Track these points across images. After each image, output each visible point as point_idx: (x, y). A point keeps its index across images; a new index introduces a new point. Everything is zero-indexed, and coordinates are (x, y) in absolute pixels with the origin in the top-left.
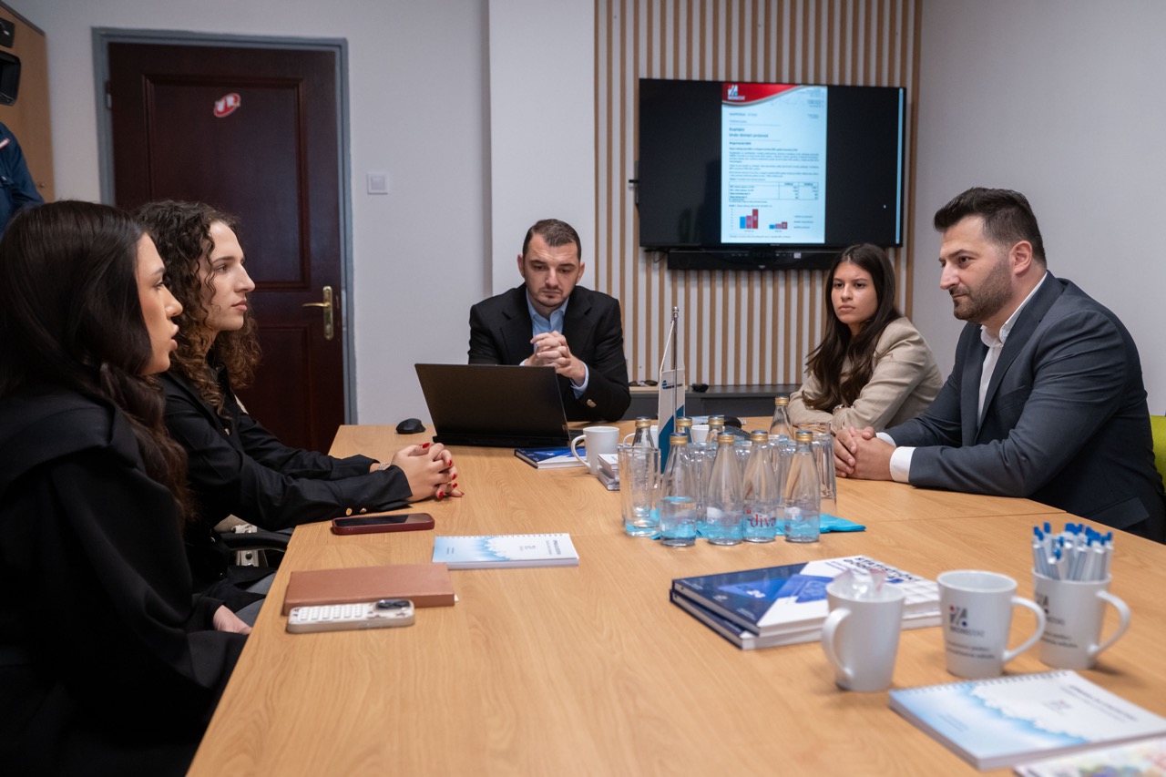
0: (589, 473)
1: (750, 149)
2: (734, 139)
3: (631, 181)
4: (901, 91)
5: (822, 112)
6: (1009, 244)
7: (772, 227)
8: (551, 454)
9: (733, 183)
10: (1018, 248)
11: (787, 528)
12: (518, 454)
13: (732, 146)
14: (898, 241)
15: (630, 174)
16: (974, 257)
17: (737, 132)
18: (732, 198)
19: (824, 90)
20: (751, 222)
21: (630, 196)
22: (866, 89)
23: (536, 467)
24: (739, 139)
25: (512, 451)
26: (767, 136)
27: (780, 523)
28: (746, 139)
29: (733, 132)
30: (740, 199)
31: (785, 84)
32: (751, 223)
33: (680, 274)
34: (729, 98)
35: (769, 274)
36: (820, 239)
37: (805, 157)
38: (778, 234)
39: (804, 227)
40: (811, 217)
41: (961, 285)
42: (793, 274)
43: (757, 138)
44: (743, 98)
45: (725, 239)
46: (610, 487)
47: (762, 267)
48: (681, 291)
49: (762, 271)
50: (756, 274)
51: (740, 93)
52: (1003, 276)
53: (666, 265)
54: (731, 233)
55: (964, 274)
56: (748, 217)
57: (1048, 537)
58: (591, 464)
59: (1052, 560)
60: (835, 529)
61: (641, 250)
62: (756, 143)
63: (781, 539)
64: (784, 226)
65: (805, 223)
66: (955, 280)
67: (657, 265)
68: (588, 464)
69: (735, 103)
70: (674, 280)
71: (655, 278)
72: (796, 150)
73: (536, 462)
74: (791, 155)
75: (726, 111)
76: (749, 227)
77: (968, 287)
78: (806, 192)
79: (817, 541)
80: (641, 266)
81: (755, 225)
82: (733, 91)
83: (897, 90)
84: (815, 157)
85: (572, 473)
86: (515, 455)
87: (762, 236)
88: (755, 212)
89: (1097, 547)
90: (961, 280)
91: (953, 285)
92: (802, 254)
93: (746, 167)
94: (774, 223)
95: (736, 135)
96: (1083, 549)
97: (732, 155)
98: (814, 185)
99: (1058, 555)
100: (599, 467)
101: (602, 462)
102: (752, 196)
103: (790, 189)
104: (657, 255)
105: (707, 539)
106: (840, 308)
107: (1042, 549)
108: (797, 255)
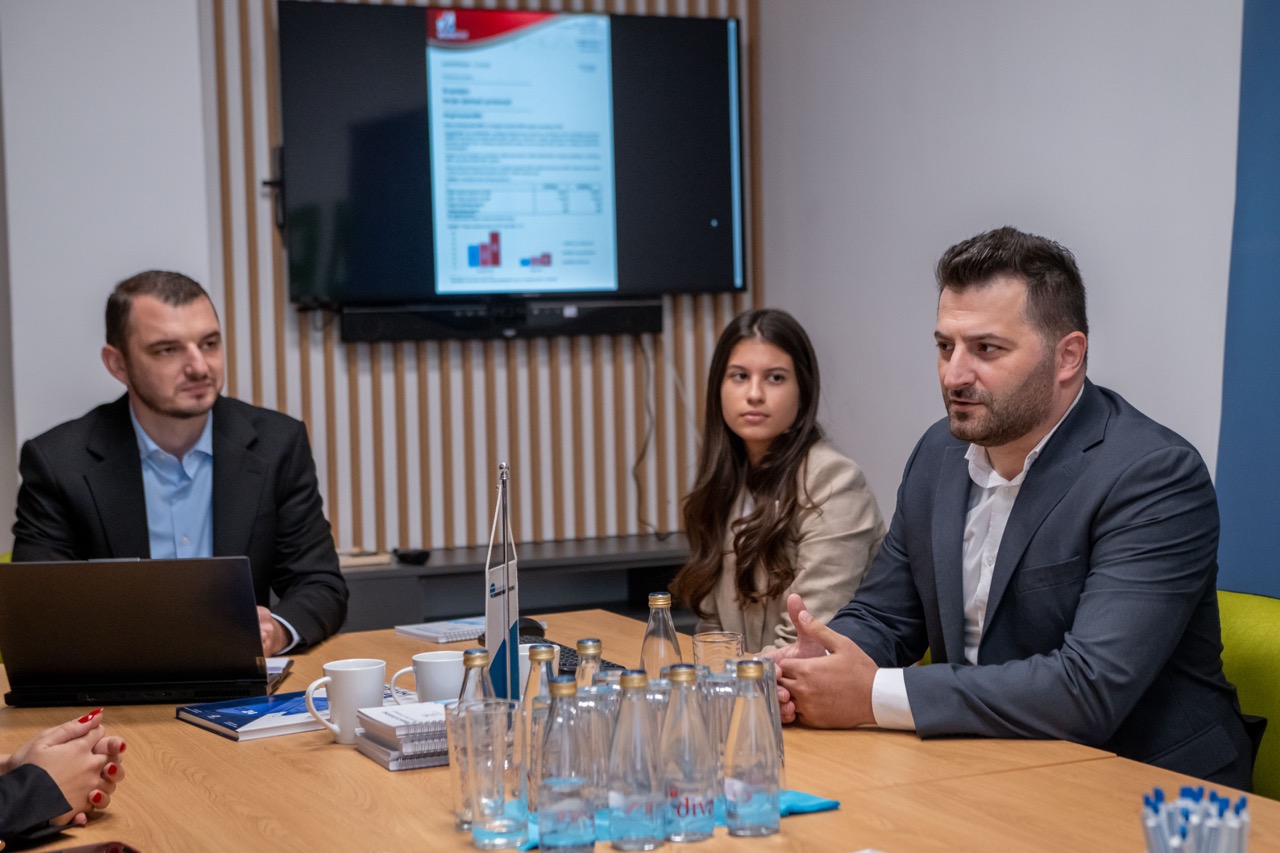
0: (335, 742)
1: (480, 126)
2: (452, 108)
3: (265, 183)
4: (732, 25)
5: (601, 60)
6: (1058, 333)
7: (525, 263)
8: (251, 712)
9: (454, 186)
10: (1068, 343)
11: (731, 815)
12: (183, 715)
13: (449, 120)
14: (738, 282)
15: (264, 170)
16: (1006, 346)
17: (459, 97)
18: (454, 214)
19: (603, 24)
20: (488, 254)
21: (265, 209)
22: (672, 21)
23: (235, 739)
24: (460, 108)
25: (171, 709)
26: (507, 102)
27: (721, 809)
28: (472, 108)
29: (450, 96)
30: (468, 214)
31: (534, 12)
32: (488, 256)
33: (362, 349)
34: (441, 35)
35: (520, 346)
36: (608, 281)
37: (577, 139)
38: (537, 275)
39: (581, 262)
40: (589, 244)
41: (978, 386)
42: (562, 343)
43: (492, 107)
44: (464, 35)
45: (445, 285)
46: (393, 766)
47: (510, 333)
48: (365, 382)
49: (508, 340)
50: (498, 346)
51: (460, 25)
52: (1045, 382)
53: (335, 334)
54: (454, 275)
55: (985, 368)
56: (483, 247)
57: (1164, 808)
58: (341, 727)
59: (1175, 842)
60: (796, 809)
61: (289, 310)
62: (491, 116)
63: (721, 832)
64: (545, 260)
65: (580, 254)
66: (968, 378)
67: (318, 336)
68: (335, 727)
69: (450, 45)
70: (351, 361)
71: (317, 358)
72: (559, 127)
73: (234, 729)
74: (553, 135)
75: (438, 61)
76: (484, 263)
77: (991, 394)
78: (581, 201)
79: (776, 831)
80: (290, 336)
81: (496, 260)
82: (446, 23)
83: (723, 23)
84: (592, 139)
85: (307, 744)
86: (178, 718)
87: (509, 278)
88: (495, 237)
89: (1231, 821)
90: (978, 377)
91: (966, 384)
92: (580, 310)
93: (475, 157)
94: (527, 255)
95: (455, 101)
96: (1212, 822)
97: (450, 136)
98: (596, 188)
99: (1184, 834)
100: (359, 730)
101: (364, 721)
102: (489, 208)
103: (553, 195)
104: (318, 317)
105: (609, 843)
106: (743, 415)
107: (1158, 827)
108: (570, 311)
